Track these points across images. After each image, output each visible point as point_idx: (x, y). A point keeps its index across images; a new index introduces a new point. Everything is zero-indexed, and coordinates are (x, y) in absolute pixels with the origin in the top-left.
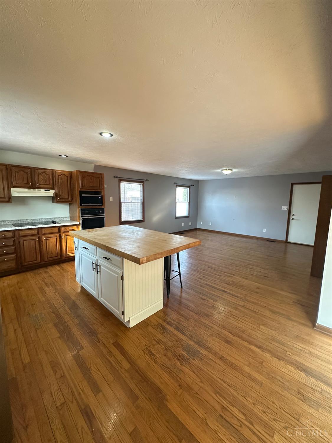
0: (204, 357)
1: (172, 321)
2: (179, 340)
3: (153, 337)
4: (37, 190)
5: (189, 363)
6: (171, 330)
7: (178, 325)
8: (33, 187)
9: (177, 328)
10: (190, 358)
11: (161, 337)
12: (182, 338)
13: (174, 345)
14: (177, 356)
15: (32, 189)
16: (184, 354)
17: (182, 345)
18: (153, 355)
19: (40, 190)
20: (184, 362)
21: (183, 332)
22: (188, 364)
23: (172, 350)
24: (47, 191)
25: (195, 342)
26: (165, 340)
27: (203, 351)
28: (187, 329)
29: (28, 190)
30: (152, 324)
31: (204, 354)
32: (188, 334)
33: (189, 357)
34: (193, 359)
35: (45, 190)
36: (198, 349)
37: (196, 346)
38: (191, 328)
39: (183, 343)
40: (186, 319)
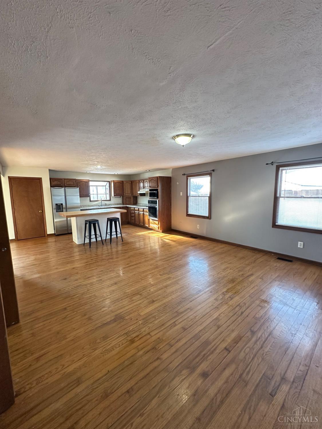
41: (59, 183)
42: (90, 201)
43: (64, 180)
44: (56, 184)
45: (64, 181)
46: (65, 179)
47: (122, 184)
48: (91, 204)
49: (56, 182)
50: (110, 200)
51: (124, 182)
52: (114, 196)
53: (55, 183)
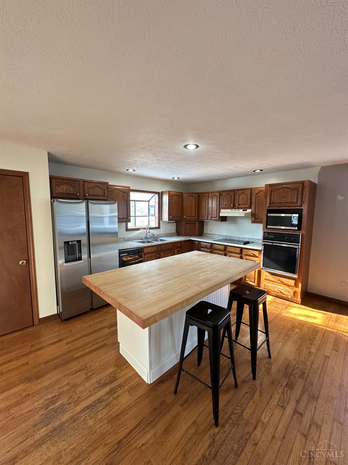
0: (35, 431)
1: (115, 395)
2: (77, 402)
3: (97, 373)
4: (237, 210)
5: (42, 409)
6: (99, 393)
7: (104, 404)
8: (234, 207)
9: (100, 401)
10: (46, 411)
11: (94, 380)
12: (81, 405)
13: (75, 394)
14: (59, 395)
15: (233, 210)
16: (56, 405)
17: (69, 404)
18: (75, 373)
19: (239, 210)
20: (47, 402)
21: (88, 409)
22: (42, 407)
23: (70, 391)
24: (244, 210)
25: (63, 424)
26: (88, 384)
27: (43, 432)
28: (92, 416)
29: (231, 210)
30: (119, 371)
31: (38, 433)
32: (83, 415)
33: (48, 409)
34: (43, 414)
35: (243, 210)
36: (50, 425)
37: (57, 423)
38: (91, 423)
39: (72, 406)
40: (113, 418)
41: (71, 189)
42: (127, 230)
43: (82, 183)
44: (65, 192)
45: (83, 186)
46: (84, 181)
47: (181, 198)
48: (129, 236)
49: (65, 188)
50: (159, 228)
51: (185, 195)
52: (169, 220)
53: (63, 189)
